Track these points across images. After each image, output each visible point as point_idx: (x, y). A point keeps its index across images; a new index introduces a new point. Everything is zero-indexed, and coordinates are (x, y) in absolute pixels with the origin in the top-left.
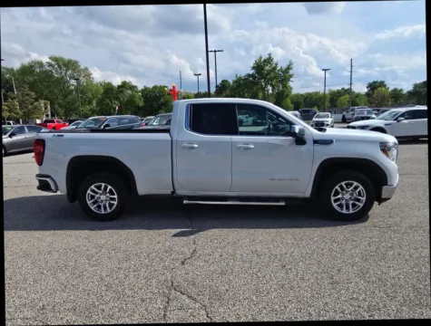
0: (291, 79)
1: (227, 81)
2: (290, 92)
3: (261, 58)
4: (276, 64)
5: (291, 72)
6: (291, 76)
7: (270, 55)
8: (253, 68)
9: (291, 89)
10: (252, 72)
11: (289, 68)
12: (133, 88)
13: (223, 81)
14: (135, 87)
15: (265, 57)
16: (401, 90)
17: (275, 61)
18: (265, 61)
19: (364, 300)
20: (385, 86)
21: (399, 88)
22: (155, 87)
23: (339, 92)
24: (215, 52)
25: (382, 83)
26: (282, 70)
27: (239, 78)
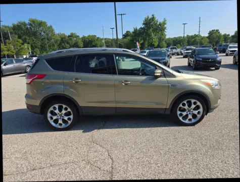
0: (165, 30)
1: (129, 32)
2: (165, 37)
3: (148, 17)
4: (157, 22)
5: (165, 26)
6: (165, 28)
7: (153, 15)
8: (144, 24)
9: (166, 35)
10: (142, 27)
11: (164, 23)
13: (127, 32)
14: (78, 36)
15: (150, 17)
16: (229, 35)
17: (156, 19)
18: (150, 19)
19: (190, 146)
20: (219, 33)
21: (227, 34)
22: (89, 36)
23: (192, 37)
24: (121, 15)
25: (217, 30)
26: (160, 24)
27: (136, 30)
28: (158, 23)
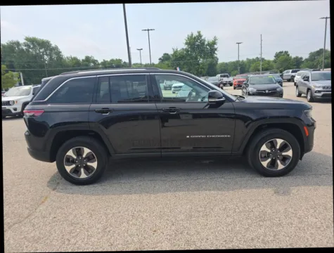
0: (216, 52)
1: (167, 54)
2: (217, 62)
3: (192, 35)
4: (205, 40)
5: (216, 46)
6: (216, 49)
7: (199, 32)
8: (186, 44)
9: (218, 59)
10: (185, 47)
11: (214, 43)
12: (95, 62)
14: (97, 61)
15: (195, 34)
16: (301, 58)
17: (203, 38)
18: (195, 38)
20: (288, 55)
21: (300, 57)
22: (112, 60)
23: (254, 61)
24: (148, 30)
25: (286, 52)
26: (208, 44)
27: (175, 52)
28: (206, 43)
